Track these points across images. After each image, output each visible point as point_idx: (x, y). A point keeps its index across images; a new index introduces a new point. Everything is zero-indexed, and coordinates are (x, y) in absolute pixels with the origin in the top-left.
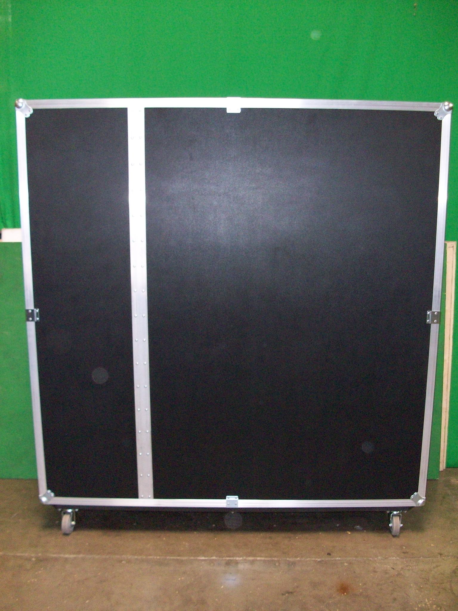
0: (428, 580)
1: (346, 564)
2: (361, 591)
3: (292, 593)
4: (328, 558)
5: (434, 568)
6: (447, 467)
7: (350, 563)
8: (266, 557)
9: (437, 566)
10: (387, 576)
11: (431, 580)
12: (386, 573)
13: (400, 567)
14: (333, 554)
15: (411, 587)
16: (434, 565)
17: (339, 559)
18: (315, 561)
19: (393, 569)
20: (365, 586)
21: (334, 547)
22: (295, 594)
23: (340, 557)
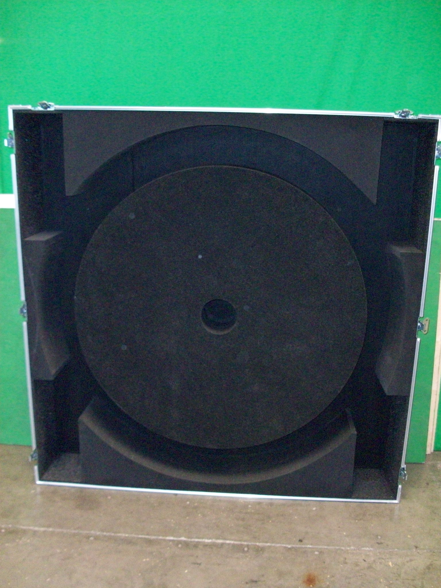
0: (399, 575)
1: (316, 553)
2: (328, 583)
3: (256, 582)
4: (298, 546)
5: (407, 562)
6: (434, 451)
7: (321, 552)
8: (235, 540)
9: (411, 560)
10: (357, 568)
11: (403, 575)
12: (357, 565)
13: (372, 559)
14: (304, 541)
15: (380, 582)
16: (408, 559)
17: (311, 546)
18: (285, 547)
19: (365, 561)
20: (332, 579)
21: (307, 533)
22: (260, 583)
23: (311, 544)
